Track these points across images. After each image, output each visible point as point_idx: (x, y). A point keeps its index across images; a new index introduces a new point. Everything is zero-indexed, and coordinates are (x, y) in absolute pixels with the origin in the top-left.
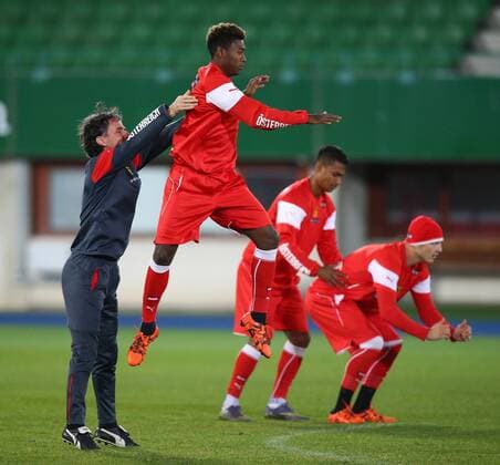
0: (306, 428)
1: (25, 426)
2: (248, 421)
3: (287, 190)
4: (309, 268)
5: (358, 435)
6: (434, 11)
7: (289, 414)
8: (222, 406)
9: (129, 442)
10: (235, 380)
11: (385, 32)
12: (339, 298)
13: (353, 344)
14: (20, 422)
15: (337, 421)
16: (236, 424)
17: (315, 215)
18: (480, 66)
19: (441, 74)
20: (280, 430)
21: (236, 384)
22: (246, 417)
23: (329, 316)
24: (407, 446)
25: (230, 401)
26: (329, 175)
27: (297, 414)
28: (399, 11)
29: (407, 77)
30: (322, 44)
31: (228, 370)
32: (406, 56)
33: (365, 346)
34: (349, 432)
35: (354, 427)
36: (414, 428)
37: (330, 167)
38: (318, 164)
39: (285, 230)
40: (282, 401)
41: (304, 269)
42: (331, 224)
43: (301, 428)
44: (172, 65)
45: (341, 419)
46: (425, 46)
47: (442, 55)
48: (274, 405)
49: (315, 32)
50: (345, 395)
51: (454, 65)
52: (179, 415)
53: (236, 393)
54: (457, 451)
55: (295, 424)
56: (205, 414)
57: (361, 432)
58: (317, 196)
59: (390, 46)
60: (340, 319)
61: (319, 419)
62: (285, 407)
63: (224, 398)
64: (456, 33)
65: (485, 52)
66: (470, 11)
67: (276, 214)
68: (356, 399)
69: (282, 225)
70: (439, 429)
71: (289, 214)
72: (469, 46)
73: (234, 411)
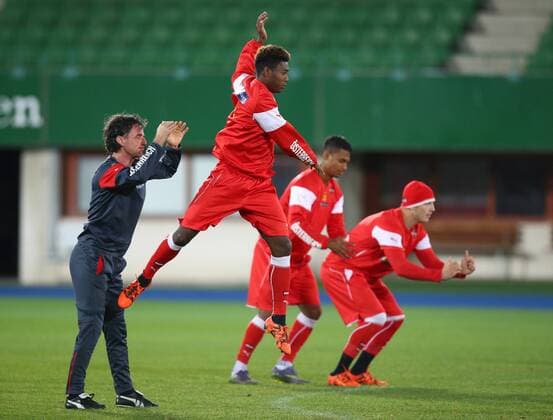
0: (307, 391)
1: (55, 388)
2: (255, 384)
3: (299, 177)
4: (320, 242)
5: (355, 397)
6: (424, 15)
7: (293, 377)
8: (231, 370)
9: (147, 403)
10: (244, 347)
11: (380, 35)
12: (349, 273)
13: (360, 318)
14: (50, 385)
15: (336, 384)
16: (245, 386)
17: (325, 199)
18: (466, 65)
19: (431, 73)
20: (284, 392)
21: (245, 352)
22: (253, 380)
23: (340, 290)
24: (398, 406)
25: (239, 366)
26: (336, 162)
27: (300, 378)
28: (392, 15)
29: (399, 75)
30: (324, 45)
31: (239, 339)
32: (398, 56)
33: (370, 320)
34: (346, 394)
35: (350, 390)
36: (404, 390)
37: (335, 155)
38: (325, 153)
39: (297, 211)
40: (289, 364)
41: (315, 243)
42: (338, 208)
43: (304, 391)
44: (188, 64)
45: (339, 382)
46: (416, 47)
47: (431, 55)
48: (281, 367)
49: (317, 34)
50: (345, 360)
51: (442, 65)
52: (193, 378)
53: (244, 359)
54: (443, 411)
55: (298, 387)
56: (216, 377)
57: (357, 393)
58: (325, 182)
59: (383, 48)
60: (350, 294)
61: (319, 383)
62: (291, 371)
63: (234, 364)
64: (444, 36)
65: (469, 52)
66: (456, 16)
67: (289, 198)
68: (355, 364)
69: (295, 206)
70: (427, 391)
71: (301, 197)
72: (455, 47)
73: (243, 375)
